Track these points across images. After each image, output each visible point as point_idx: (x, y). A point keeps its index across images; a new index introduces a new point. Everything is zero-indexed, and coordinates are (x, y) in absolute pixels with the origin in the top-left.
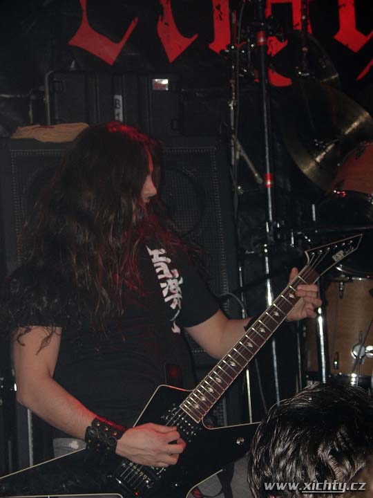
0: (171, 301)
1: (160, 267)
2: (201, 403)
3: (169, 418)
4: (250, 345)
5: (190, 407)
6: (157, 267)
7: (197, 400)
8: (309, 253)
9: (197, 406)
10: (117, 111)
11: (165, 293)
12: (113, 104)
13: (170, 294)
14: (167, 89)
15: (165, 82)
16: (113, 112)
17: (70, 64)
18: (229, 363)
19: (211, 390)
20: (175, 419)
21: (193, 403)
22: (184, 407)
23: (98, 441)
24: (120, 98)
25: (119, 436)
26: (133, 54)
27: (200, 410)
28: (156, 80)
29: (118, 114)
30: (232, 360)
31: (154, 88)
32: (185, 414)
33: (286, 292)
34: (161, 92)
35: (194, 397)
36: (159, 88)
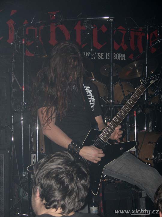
0: (92, 105)
1: (88, 92)
2: (106, 135)
3: (95, 141)
4: (123, 114)
5: (103, 137)
6: (87, 92)
7: (105, 134)
8: (141, 81)
9: (105, 136)
11: (90, 101)
13: (92, 102)
18: (116, 121)
19: (110, 130)
20: (97, 141)
21: (104, 135)
22: (101, 137)
23: (73, 150)
25: (81, 148)
27: (106, 138)
30: (117, 119)
32: (101, 139)
33: (135, 95)
35: (104, 133)
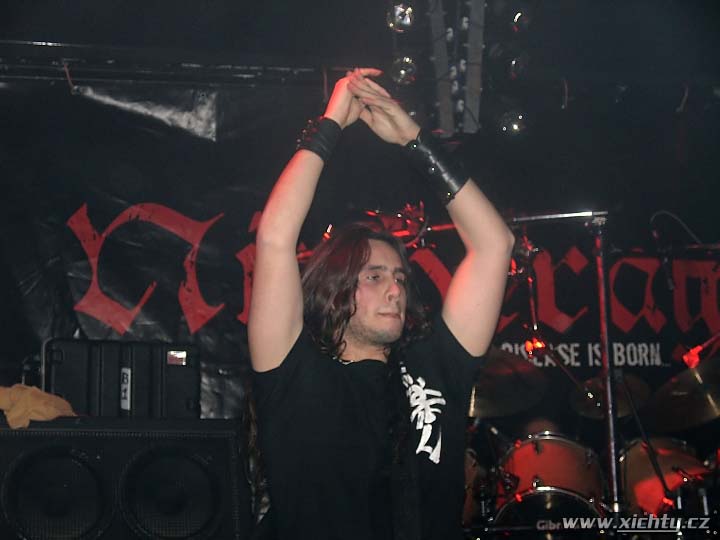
10: (124, 387)
12: (120, 379)
14: (184, 363)
15: (183, 355)
16: (120, 387)
17: (74, 332)
24: (128, 372)
26: (148, 323)
28: (172, 353)
29: (125, 391)
31: (169, 362)
34: (176, 367)
36: (174, 363)
